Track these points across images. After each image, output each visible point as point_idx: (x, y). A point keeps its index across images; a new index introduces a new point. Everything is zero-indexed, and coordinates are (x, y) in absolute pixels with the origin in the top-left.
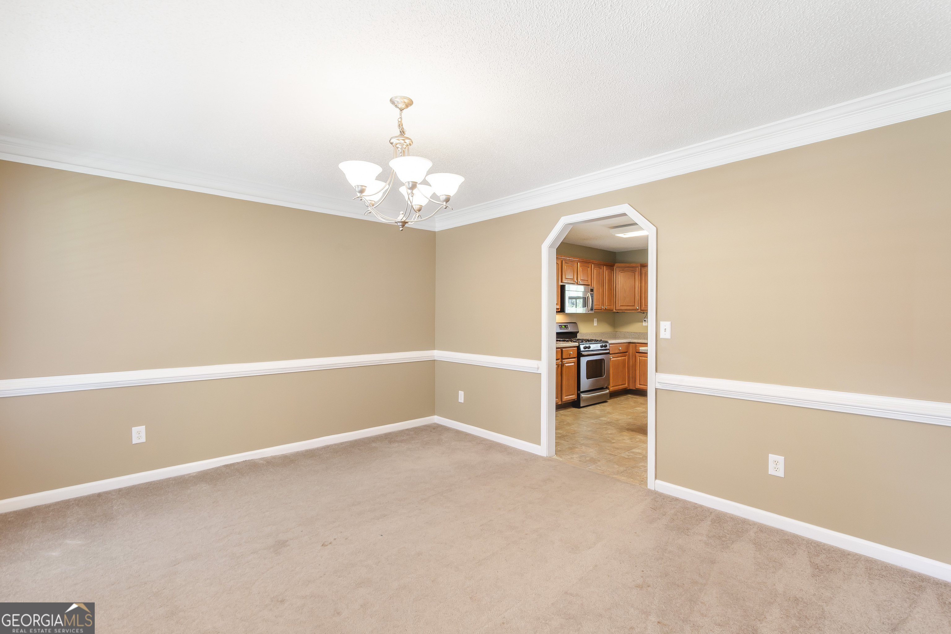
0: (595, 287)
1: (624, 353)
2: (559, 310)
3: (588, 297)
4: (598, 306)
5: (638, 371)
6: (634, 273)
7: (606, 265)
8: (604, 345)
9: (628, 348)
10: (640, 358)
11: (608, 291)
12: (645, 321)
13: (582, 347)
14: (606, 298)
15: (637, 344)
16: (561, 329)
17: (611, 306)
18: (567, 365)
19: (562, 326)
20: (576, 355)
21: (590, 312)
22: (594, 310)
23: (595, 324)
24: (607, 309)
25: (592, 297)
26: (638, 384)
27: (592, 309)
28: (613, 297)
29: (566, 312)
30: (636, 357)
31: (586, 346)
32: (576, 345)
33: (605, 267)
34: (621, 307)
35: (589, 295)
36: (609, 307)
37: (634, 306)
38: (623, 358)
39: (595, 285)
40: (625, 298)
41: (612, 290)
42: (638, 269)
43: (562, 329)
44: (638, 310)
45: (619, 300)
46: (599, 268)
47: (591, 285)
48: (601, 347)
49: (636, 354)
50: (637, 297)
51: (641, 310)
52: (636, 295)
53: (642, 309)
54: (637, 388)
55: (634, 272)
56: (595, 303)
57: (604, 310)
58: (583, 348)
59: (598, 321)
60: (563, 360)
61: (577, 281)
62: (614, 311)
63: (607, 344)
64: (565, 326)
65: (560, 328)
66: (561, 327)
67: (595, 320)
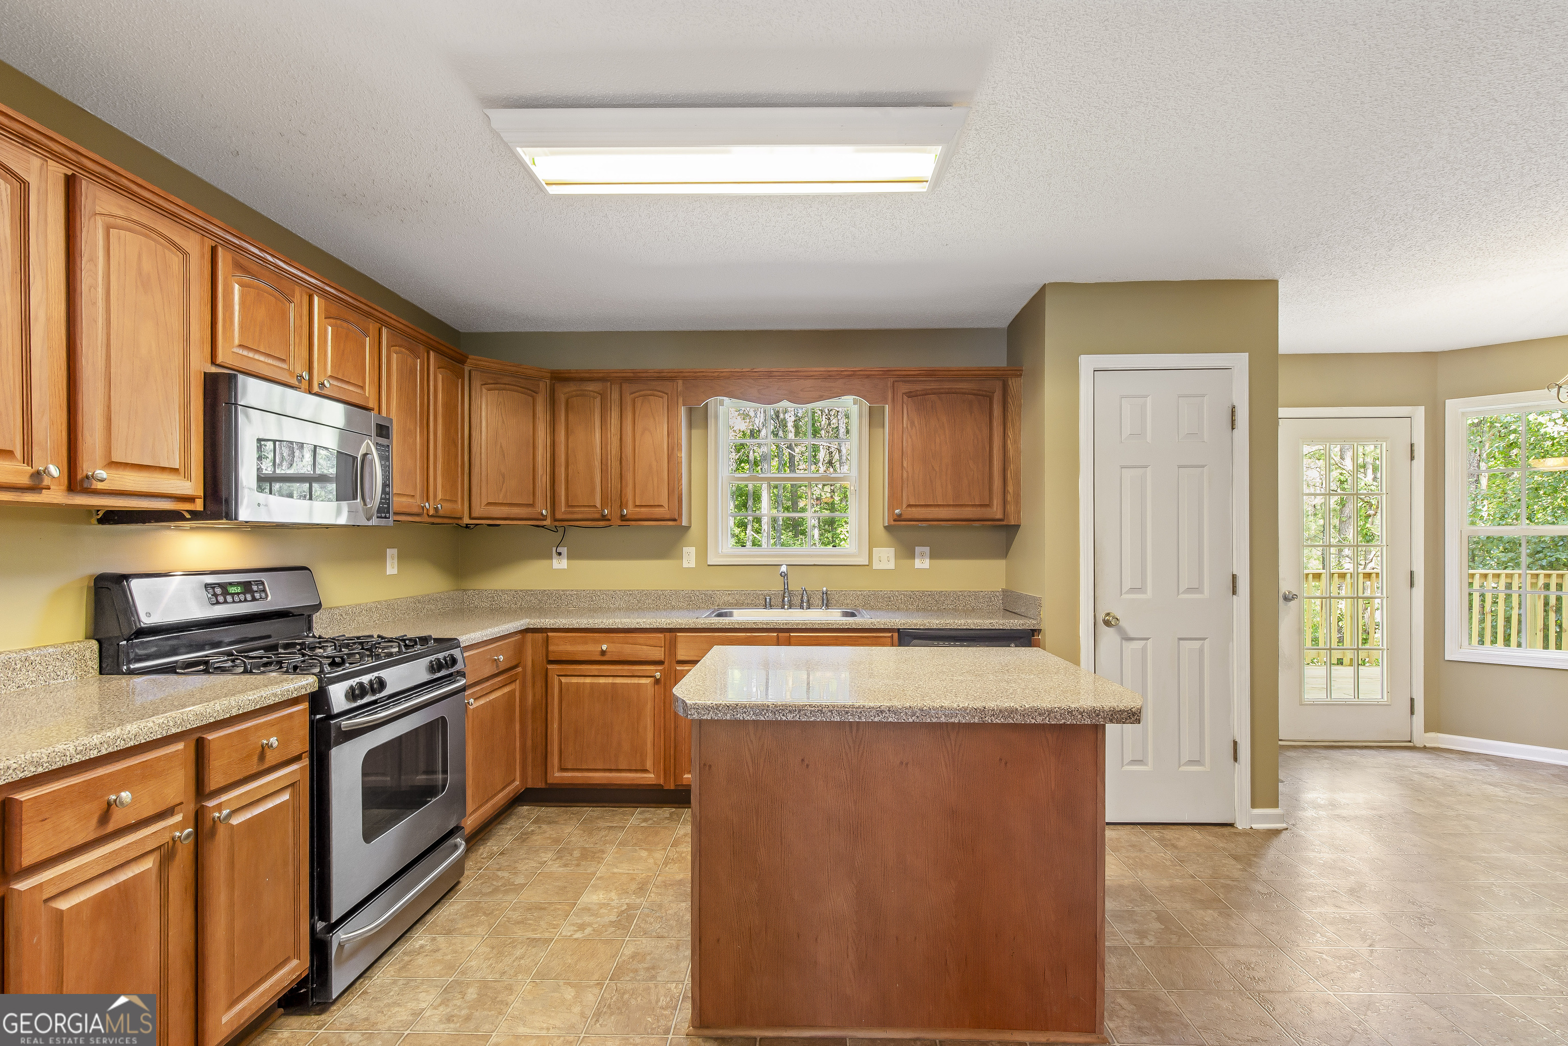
0: (394, 415)
1: (508, 672)
2: (199, 506)
3: (365, 455)
4: (411, 500)
5: (556, 726)
6: (533, 397)
7: (437, 351)
8: (445, 658)
9: (519, 649)
10: (563, 680)
11: (444, 446)
12: (560, 554)
13: (338, 694)
14: (439, 472)
15: (550, 634)
16: (218, 603)
17: (456, 501)
18: (236, 821)
19: (223, 586)
20: (300, 742)
21: (374, 521)
22: (395, 514)
23: (392, 568)
24: (441, 513)
25: (385, 458)
26: (556, 769)
27: (384, 510)
28: (463, 474)
29: (244, 514)
30: (549, 680)
31: (361, 684)
32: (303, 692)
33: (432, 354)
34: (491, 508)
35: (369, 446)
36: (448, 506)
37: (532, 505)
38: (506, 690)
39: (393, 410)
40: (504, 478)
41: (456, 446)
42: (544, 386)
43: (225, 602)
44: (544, 518)
45: (484, 484)
46: (411, 351)
47: (376, 409)
48: (432, 668)
49: (549, 667)
50: (543, 479)
51: (556, 520)
52: (540, 471)
53: (559, 516)
54: (552, 784)
55: (533, 393)
56: (396, 488)
57: (432, 516)
58: (346, 696)
59: (401, 558)
60: (211, 804)
61: (305, 375)
62: (466, 520)
63: (456, 653)
64: (247, 587)
65: (215, 595)
66: (218, 591)
67: (392, 553)
